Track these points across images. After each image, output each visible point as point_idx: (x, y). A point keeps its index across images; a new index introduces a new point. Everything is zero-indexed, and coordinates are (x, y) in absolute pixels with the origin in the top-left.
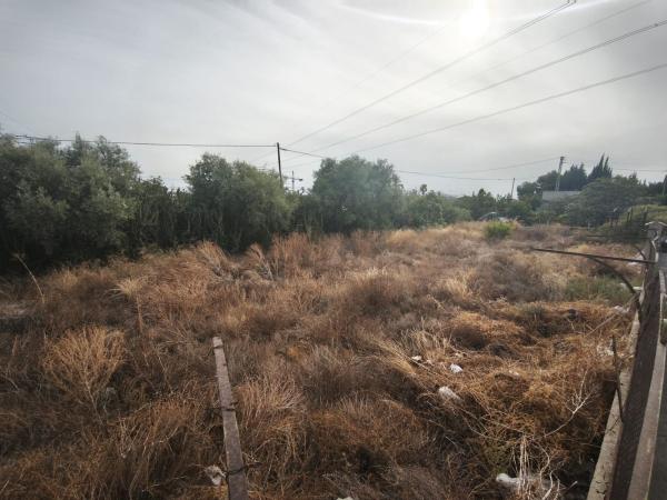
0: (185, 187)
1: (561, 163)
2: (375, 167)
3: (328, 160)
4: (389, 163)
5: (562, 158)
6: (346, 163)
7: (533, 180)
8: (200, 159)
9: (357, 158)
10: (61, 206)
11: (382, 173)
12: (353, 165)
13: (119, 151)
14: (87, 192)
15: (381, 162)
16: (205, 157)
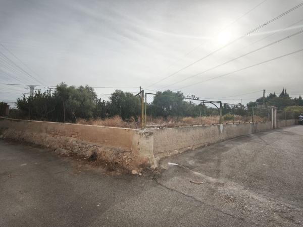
0: (110, 101)
1: (264, 92)
2: (176, 94)
3: (159, 92)
4: (182, 92)
5: (264, 91)
6: (165, 93)
7: (254, 101)
8: (115, 92)
9: (169, 91)
10: (78, 103)
11: (179, 96)
12: (168, 93)
13: (91, 89)
14: (84, 100)
15: (178, 92)
16: (116, 91)
